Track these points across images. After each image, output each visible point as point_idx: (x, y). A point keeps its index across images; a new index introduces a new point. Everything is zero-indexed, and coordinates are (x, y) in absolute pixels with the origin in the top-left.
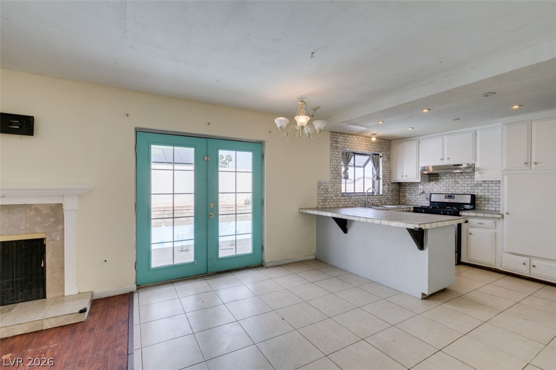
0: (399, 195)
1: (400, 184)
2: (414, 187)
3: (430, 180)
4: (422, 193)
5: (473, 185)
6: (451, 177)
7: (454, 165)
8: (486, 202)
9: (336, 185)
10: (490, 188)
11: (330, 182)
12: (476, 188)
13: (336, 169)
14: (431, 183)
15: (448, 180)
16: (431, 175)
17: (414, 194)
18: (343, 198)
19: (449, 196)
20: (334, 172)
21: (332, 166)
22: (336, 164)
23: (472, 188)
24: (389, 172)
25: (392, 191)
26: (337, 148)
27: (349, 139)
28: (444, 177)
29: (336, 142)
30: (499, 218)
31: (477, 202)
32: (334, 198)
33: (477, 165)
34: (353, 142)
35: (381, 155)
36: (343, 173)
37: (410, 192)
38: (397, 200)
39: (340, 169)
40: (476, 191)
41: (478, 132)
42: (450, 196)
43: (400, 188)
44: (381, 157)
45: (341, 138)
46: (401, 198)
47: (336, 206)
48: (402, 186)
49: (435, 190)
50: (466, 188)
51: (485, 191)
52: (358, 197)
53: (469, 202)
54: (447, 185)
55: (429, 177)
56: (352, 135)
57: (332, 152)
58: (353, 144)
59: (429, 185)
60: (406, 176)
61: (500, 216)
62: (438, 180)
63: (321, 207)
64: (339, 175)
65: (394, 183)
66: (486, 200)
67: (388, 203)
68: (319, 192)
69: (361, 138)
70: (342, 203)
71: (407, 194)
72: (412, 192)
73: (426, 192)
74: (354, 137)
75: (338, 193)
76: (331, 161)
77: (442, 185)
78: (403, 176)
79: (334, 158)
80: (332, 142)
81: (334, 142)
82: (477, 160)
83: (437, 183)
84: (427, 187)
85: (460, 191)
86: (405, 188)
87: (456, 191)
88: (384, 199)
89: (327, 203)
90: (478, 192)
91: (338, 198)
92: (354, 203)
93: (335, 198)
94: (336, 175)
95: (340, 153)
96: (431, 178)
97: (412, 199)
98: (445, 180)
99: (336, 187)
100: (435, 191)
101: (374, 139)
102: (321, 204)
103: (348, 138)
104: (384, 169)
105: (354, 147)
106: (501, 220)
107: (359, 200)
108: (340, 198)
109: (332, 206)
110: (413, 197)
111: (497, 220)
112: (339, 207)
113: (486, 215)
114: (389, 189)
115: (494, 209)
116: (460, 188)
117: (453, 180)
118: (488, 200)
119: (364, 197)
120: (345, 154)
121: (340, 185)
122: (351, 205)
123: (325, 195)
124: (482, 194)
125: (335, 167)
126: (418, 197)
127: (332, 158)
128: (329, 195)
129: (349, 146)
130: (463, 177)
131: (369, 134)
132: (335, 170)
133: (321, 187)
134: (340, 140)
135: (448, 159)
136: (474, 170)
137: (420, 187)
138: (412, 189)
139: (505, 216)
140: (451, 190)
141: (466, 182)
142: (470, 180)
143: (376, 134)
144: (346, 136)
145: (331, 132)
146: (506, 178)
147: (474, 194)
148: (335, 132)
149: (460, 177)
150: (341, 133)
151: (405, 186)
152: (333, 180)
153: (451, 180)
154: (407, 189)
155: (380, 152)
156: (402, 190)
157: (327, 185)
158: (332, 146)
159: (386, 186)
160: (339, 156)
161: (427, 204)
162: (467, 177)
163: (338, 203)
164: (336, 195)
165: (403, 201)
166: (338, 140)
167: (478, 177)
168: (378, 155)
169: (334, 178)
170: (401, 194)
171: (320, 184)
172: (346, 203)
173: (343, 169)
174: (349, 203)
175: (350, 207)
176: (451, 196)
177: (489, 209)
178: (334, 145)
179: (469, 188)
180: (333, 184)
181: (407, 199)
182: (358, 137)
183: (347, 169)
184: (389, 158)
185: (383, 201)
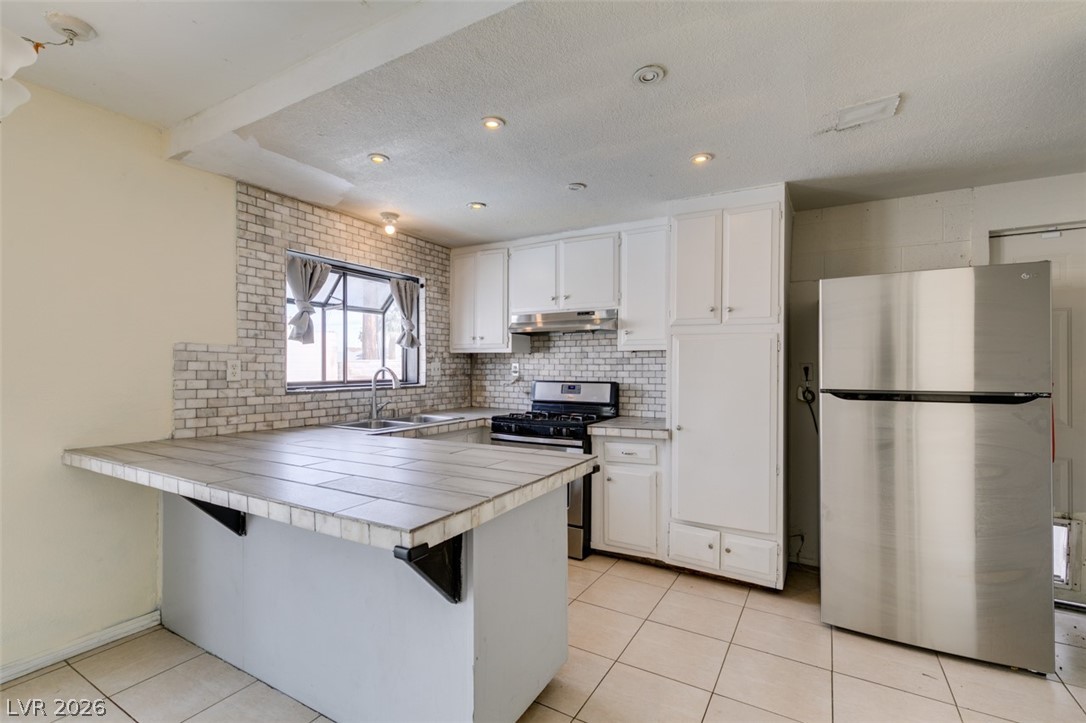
0: (471, 385)
1: (472, 358)
2: (502, 367)
3: (534, 350)
4: (519, 380)
5: (614, 361)
6: (573, 343)
7: (579, 314)
8: (638, 400)
9: (260, 359)
10: (646, 368)
11: (236, 350)
12: (620, 367)
13: (263, 308)
14: (536, 355)
15: (567, 349)
16: (536, 338)
17: (502, 383)
18: (292, 399)
19: (569, 387)
20: (251, 316)
21: (243, 297)
22: (260, 291)
23: (614, 368)
24: (444, 328)
25: (454, 375)
26: (266, 240)
27: (316, 219)
28: (561, 343)
29: (263, 220)
30: (665, 440)
31: (622, 400)
32: (251, 401)
33: (623, 315)
34: (330, 231)
35: (422, 281)
36: (293, 322)
37: (492, 377)
38: (464, 398)
39: (277, 310)
40: (621, 374)
41: (623, 235)
42: (572, 388)
43: (472, 368)
44: (422, 286)
45: (286, 211)
46: (474, 394)
47: (260, 427)
48: (476, 363)
49: (543, 373)
50: (602, 368)
51: (638, 374)
52: (348, 395)
53: (608, 401)
54: (567, 361)
55: (532, 342)
56: (328, 209)
57: (245, 252)
58: (329, 238)
59: (531, 361)
60: (482, 338)
61: (665, 435)
62: (549, 348)
63: (191, 434)
64: (276, 326)
65: (458, 356)
66: (639, 394)
67: (442, 407)
68: (181, 385)
69: (357, 223)
70: (292, 415)
71: (487, 383)
72: (498, 377)
73: (526, 379)
74: (333, 216)
75: (271, 383)
76: (241, 279)
77: (556, 362)
78: (474, 338)
79: (252, 272)
80: (244, 217)
81: (253, 219)
82: (624, 301)
83: (546, 355)
84: (527, 367)
85: (590, 374)
86: (483, 367)
87: (584, 374)
88: (432, 396)
89: (221, 421)
90: (624, 378)
91: (269, 400)
92: (335, 411)
93: (260, 400)
94: (261, 325)
95: (280, 259)
96: (536, 344)
97: (496, 394)
98: (562, 349)
99: (262, 367)
100: (545, 374)
101: (390, 230)
102: (190, 423)
103: (309, 217)
104: (430, 318)
105: (335, 248)
106: (668, 442)
107: (351, 403)
108: (278, 400)
109: (241, 428)
110: (498, 389)
111: (659, 444)
112: (272, 430)
113: (640, 433)
114: (444, 370)
115: (651, 415)
116: (591, 368)
117: (578, 349)
118: (641, 394)
119: (367, 394)
120: (299, 263)
121: (278, 359)
122: (324, 420)
123: (213, 394)
124: (631, 381)
125: (255, 299)
126: (511, 389)
127: (242, 269)
128: (231, 393)
129: (316, 243)
130: (596, 342)
131: (375, 214)
132: (257, 311)
133: (193, 366)
134: (277, 217)
135: (567, 298)
136: (616, 326)
137: (514, 365)
138: (497, 371)
139: (675, 432)
140: (573, 373)
141: (603, 355)
142: (609, 349)
143: (396, 216)
144: (302, 207)
145: (239, 183)
146: (676, 344)
147: (617, 381)
148: (259, 188)
149: (591, 343)
150: (282, 196)
151: (483, 363)
152: (252, 342)
153: (574, 349)
154: (488, 372)
155: (420, 273)
156: (478, 372)
157: (223, 357)
158: (243, 228)
159: (436, 364)
160: (276, 267)
161: (524, 407)
162: (604, 342)
163: (270, 417)
164: (264, 391)
165: (479, 399)
166: (269, 214)
167: (624, 342)
168: (417, 280)
169: (256, 337)
170: (474, 383)
171: (183, 358)
172: (307, 414)
173: (292, 311)
174: (315, 413)
175: (320, 426)
176: (574, 387)
177: (645, 414)
178: (253, 228)
179: (608, 368)
180: (250, 357)
181: (487, 394)
182: (349, 220)
183: (305, 312)
184: (445, 292)
185: (429, 403)
